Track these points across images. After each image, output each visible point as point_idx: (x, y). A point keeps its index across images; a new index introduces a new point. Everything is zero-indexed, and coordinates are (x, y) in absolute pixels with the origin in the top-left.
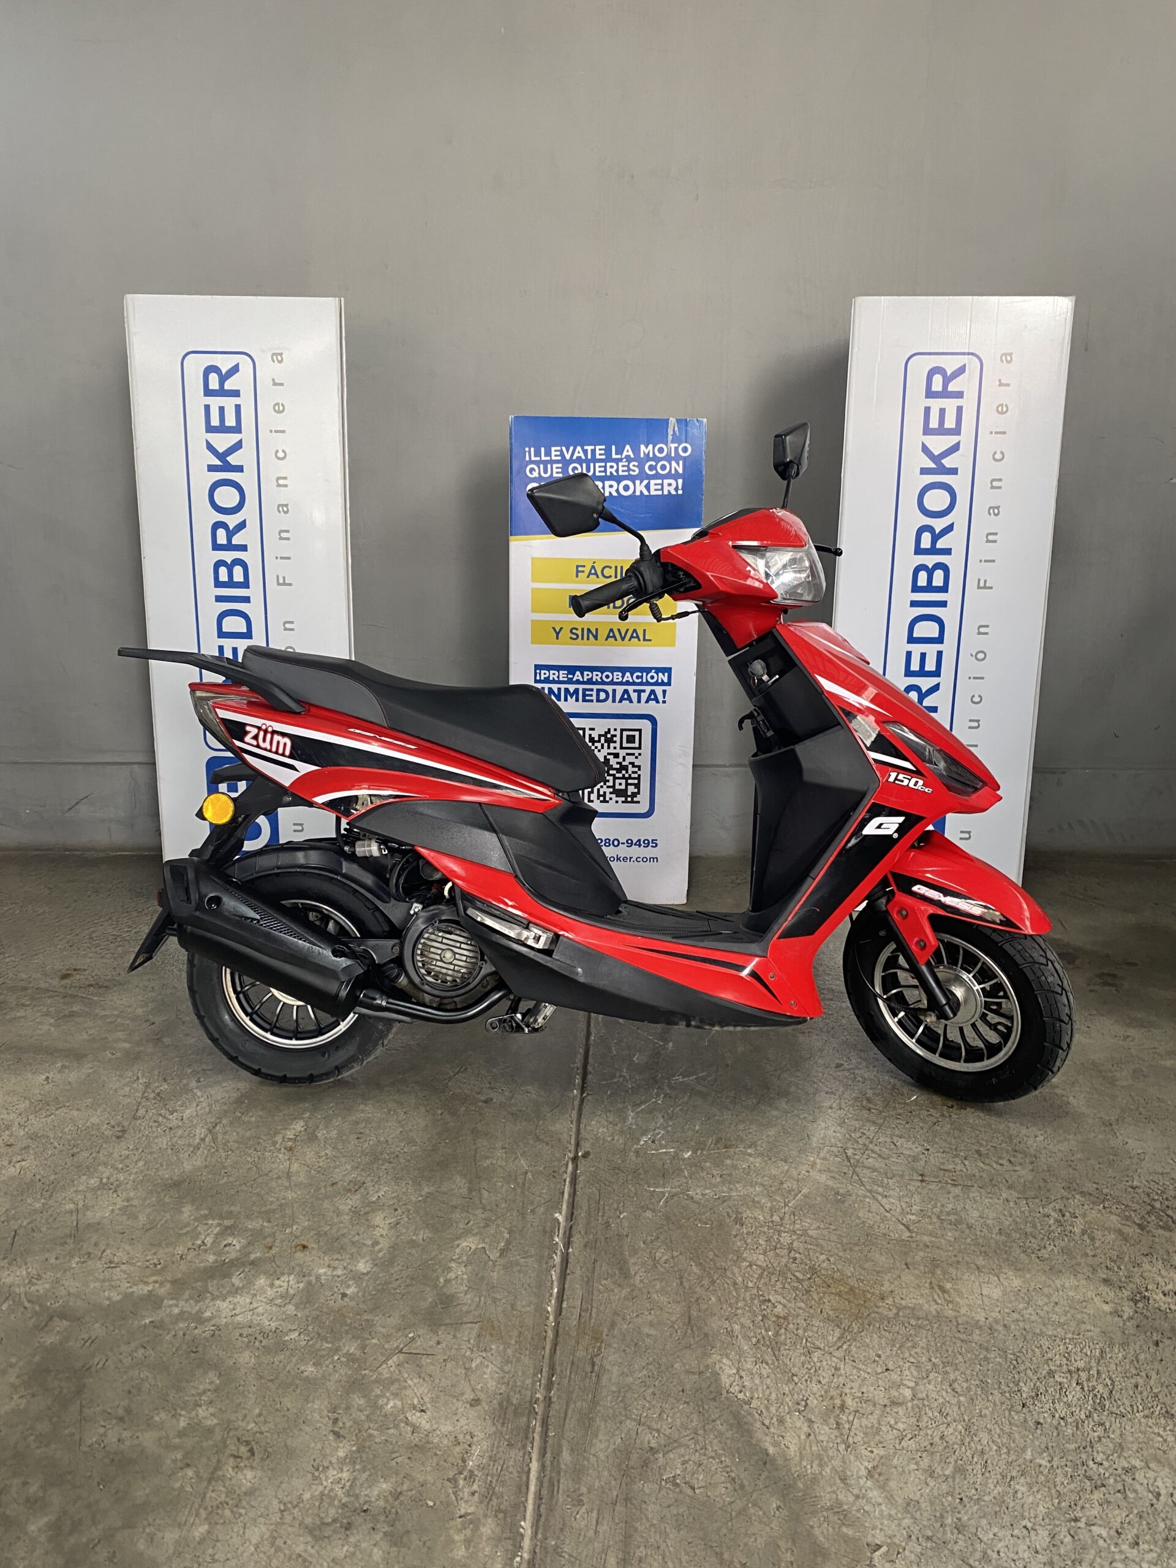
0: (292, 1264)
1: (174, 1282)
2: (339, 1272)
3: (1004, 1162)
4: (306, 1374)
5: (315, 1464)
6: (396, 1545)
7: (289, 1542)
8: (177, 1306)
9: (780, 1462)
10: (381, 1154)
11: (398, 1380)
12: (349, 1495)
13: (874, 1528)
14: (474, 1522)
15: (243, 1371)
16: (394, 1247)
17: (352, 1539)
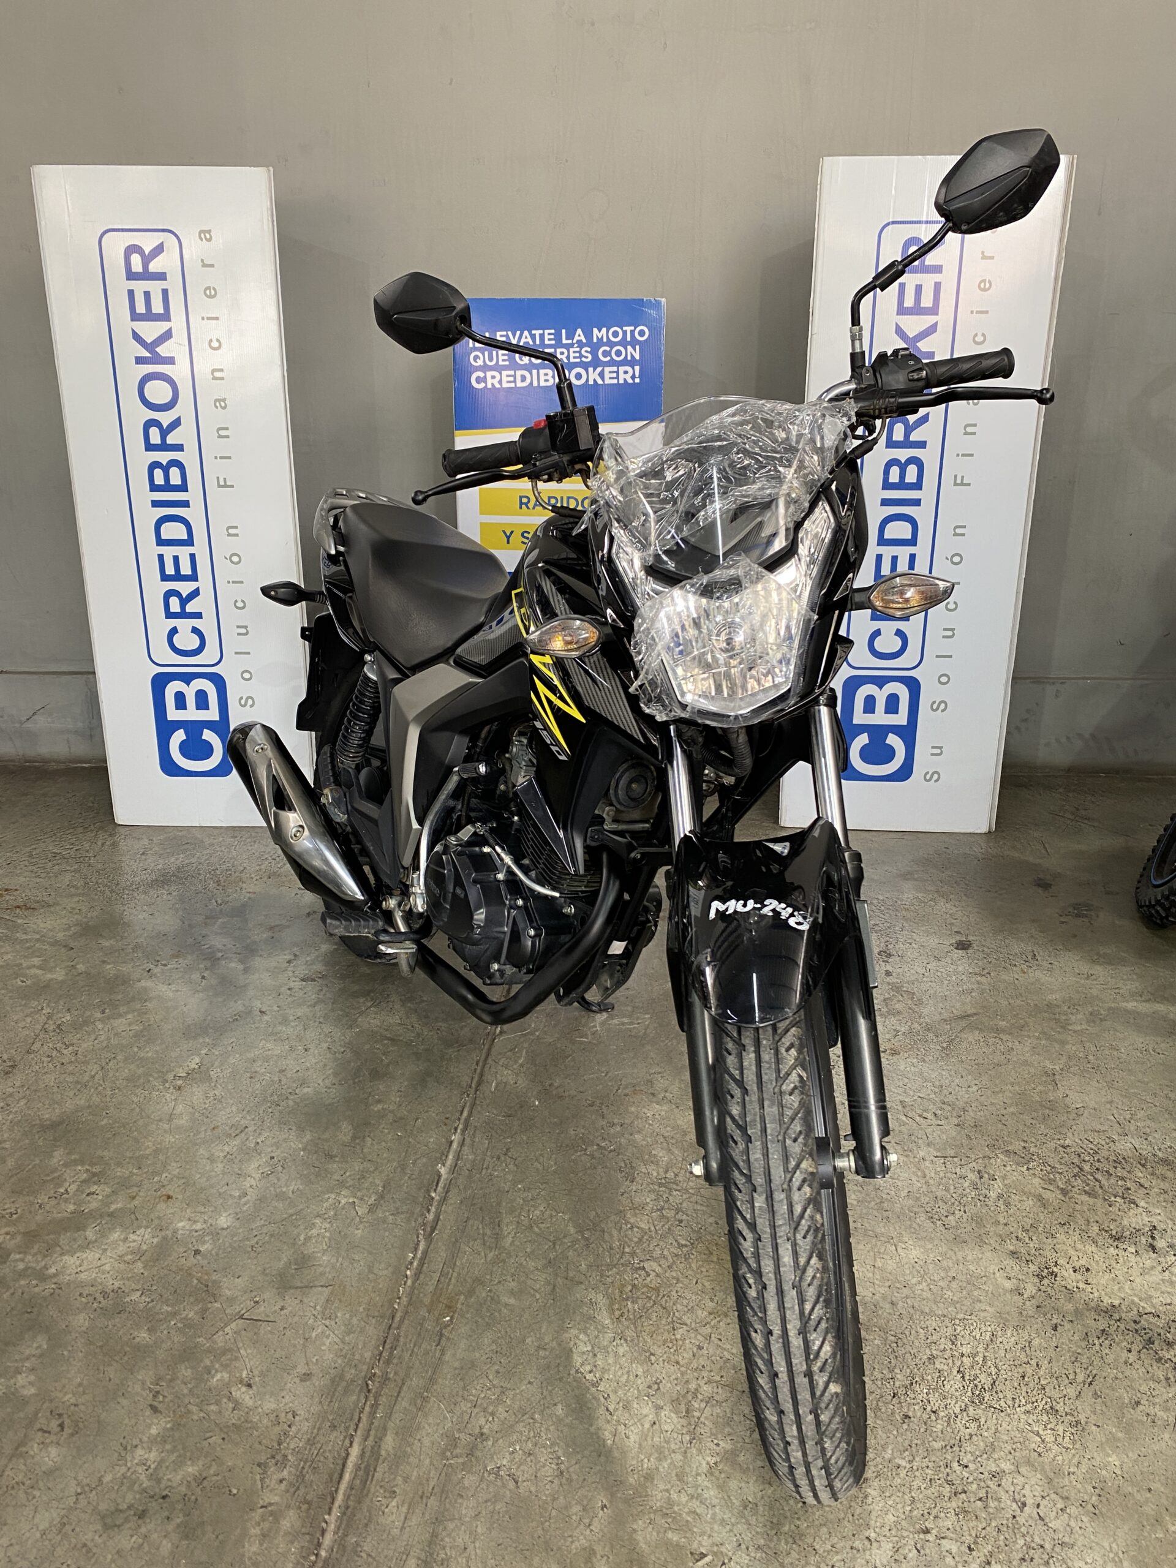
0: (152, 1216)
1: (25, 1234)
2: (198, 1226)
3: (930, 1116)
4: (137, 1340)
5: (124, 1442)
6: (187, 1537)
7: (78, 1529)
8: (22, 1260)
9: (616, 1454)
10: (272, 1095)
11: (230, 1350)
12: (150, 1477)
13: (702, 1534)
14: (276, 1516)
15: (74, 1335)
16: (262, 1199)
17: (143, 1530)
